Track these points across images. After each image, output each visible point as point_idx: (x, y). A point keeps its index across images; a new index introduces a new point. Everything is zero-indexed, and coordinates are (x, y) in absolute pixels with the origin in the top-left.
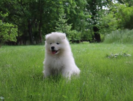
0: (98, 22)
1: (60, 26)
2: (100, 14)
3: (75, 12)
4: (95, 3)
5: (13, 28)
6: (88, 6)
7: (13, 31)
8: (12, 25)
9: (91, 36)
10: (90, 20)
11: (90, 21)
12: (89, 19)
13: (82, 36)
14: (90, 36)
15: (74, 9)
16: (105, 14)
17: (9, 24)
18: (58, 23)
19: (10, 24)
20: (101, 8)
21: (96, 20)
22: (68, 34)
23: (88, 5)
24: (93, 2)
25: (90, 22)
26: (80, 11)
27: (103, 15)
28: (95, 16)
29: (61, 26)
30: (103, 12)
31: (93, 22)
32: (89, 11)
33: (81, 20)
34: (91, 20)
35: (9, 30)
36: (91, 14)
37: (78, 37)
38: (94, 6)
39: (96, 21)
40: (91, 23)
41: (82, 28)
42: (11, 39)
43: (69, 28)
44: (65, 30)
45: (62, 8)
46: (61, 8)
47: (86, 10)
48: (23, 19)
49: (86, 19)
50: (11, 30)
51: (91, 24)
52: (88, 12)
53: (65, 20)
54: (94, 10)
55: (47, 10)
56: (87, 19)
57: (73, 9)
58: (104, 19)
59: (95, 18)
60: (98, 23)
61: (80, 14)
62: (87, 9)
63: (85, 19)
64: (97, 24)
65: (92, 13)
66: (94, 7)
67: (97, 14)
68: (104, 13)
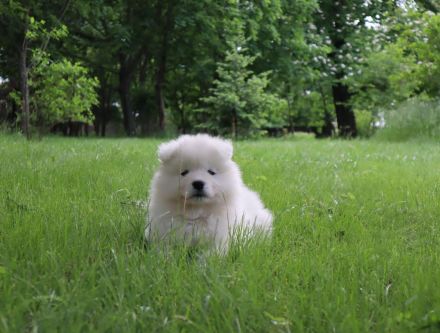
0: (350, 68)
1: (229, 77)
2: (357, 43)
3: (276, 34)
4: (344, 7)
5: (83, 79)
6: (320, 14)
7: (83, 86)
8: (81, 68)
9: (322, 115)
10: (325, 61)
11: (323, 65)
12: (320, 57)
13: (292, 114)
14: (317, 113)
15: (274, 24)
16: (374, 42)
17: (69, 63)
18: (222, 67)
19: (73, 64)
20: (362, 23)
21: (345, 63)
22: (257, 106)
23: (320, 11)
24: (337, 3)
25: (323, 67)
26: (293, 30)
27: (368, 48)
28: (341, 51)
29: (235, 78)
30: (369, 37)
31: (334, 69)
32: (322, 31)
33: (294, 60)
34: (328, 63)
35: (70, 83)
36: (329, 42)
37: (277, 116)
38: (338, 15)
39: (343, 66)
40: (328, 71)
41: (293, 89)
42: (76, 114)
43: (260, 85)
44: (245, 92)
45: (235, 19)
46: (232, 19)
47: (313, 27)
48: (97, 50)
49: (311, 57)
50: (78, 86)
51: (325, 74)
52: (318, 36)
53: (247, 57)
54: (339, 31)
55: (187, 24)
56: (315, 59)
57: (269, 22)
58: (372, 58)
59: (341, 57)
60: (352, 74)
61: (293, 41)
62: (316, 24)
63: (307, 57)
64: (346, 77)
65: (331, 38)
66: (339, 19)
67: (348, 44)
68: (371, 41)
